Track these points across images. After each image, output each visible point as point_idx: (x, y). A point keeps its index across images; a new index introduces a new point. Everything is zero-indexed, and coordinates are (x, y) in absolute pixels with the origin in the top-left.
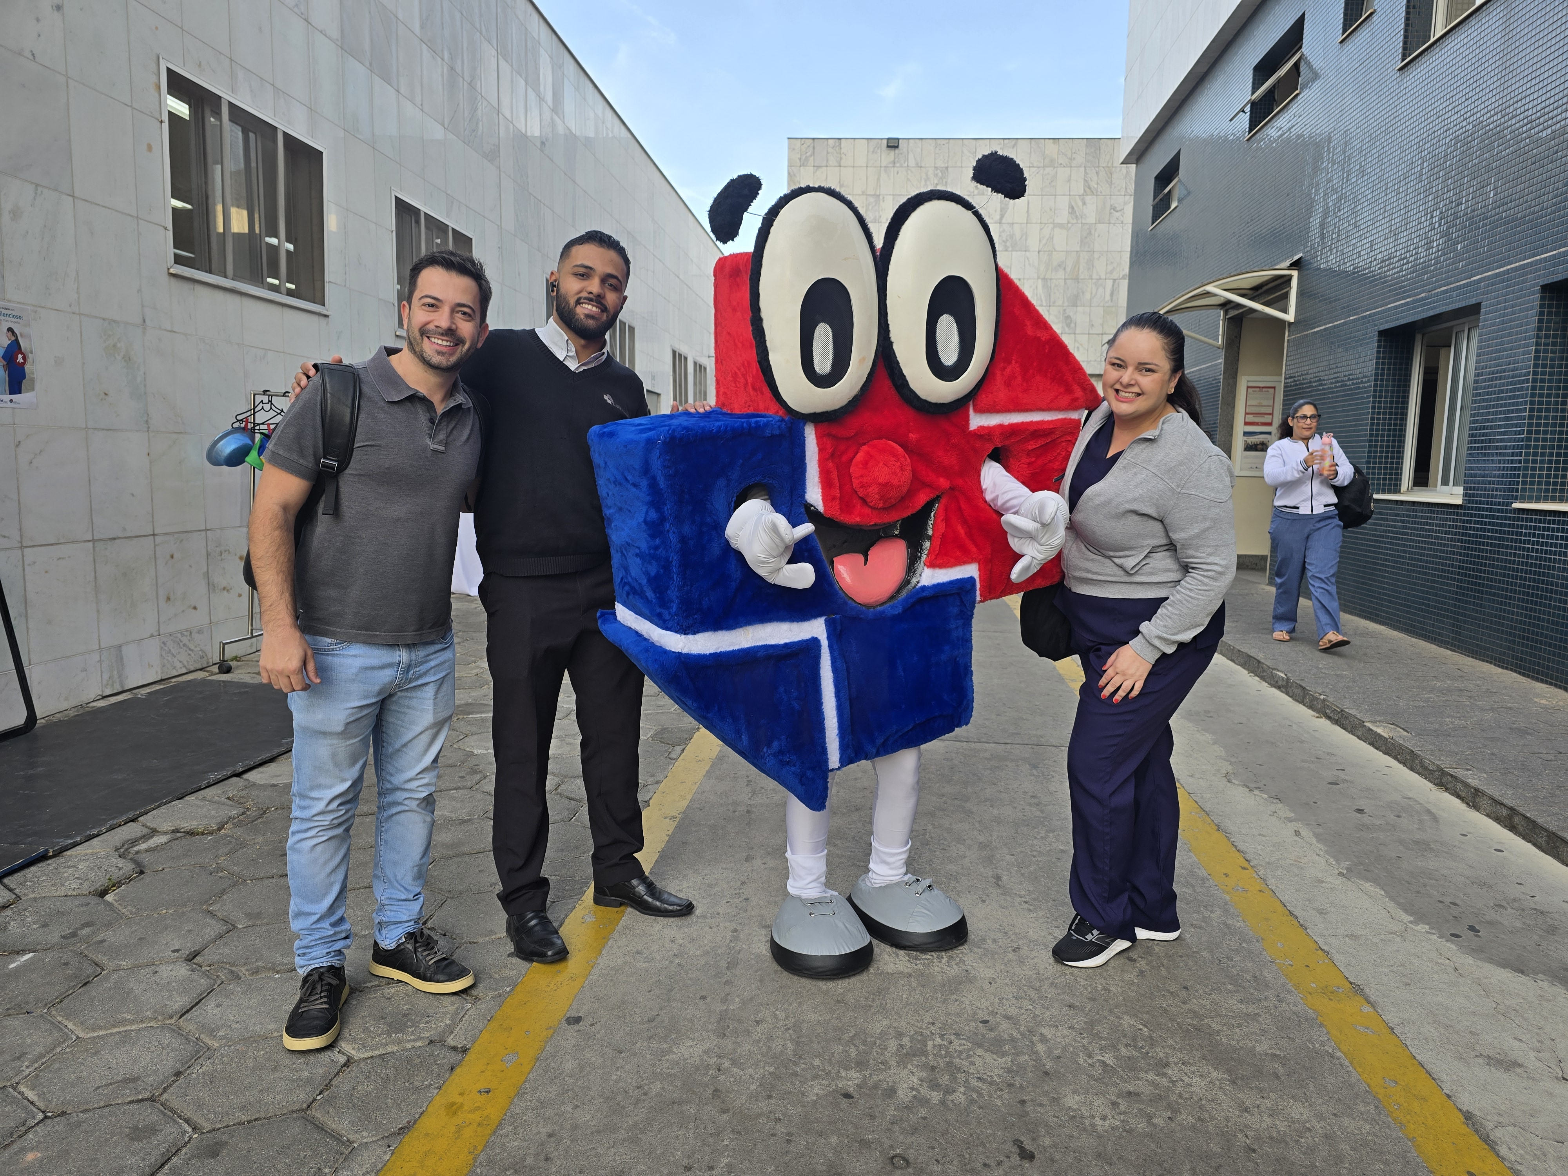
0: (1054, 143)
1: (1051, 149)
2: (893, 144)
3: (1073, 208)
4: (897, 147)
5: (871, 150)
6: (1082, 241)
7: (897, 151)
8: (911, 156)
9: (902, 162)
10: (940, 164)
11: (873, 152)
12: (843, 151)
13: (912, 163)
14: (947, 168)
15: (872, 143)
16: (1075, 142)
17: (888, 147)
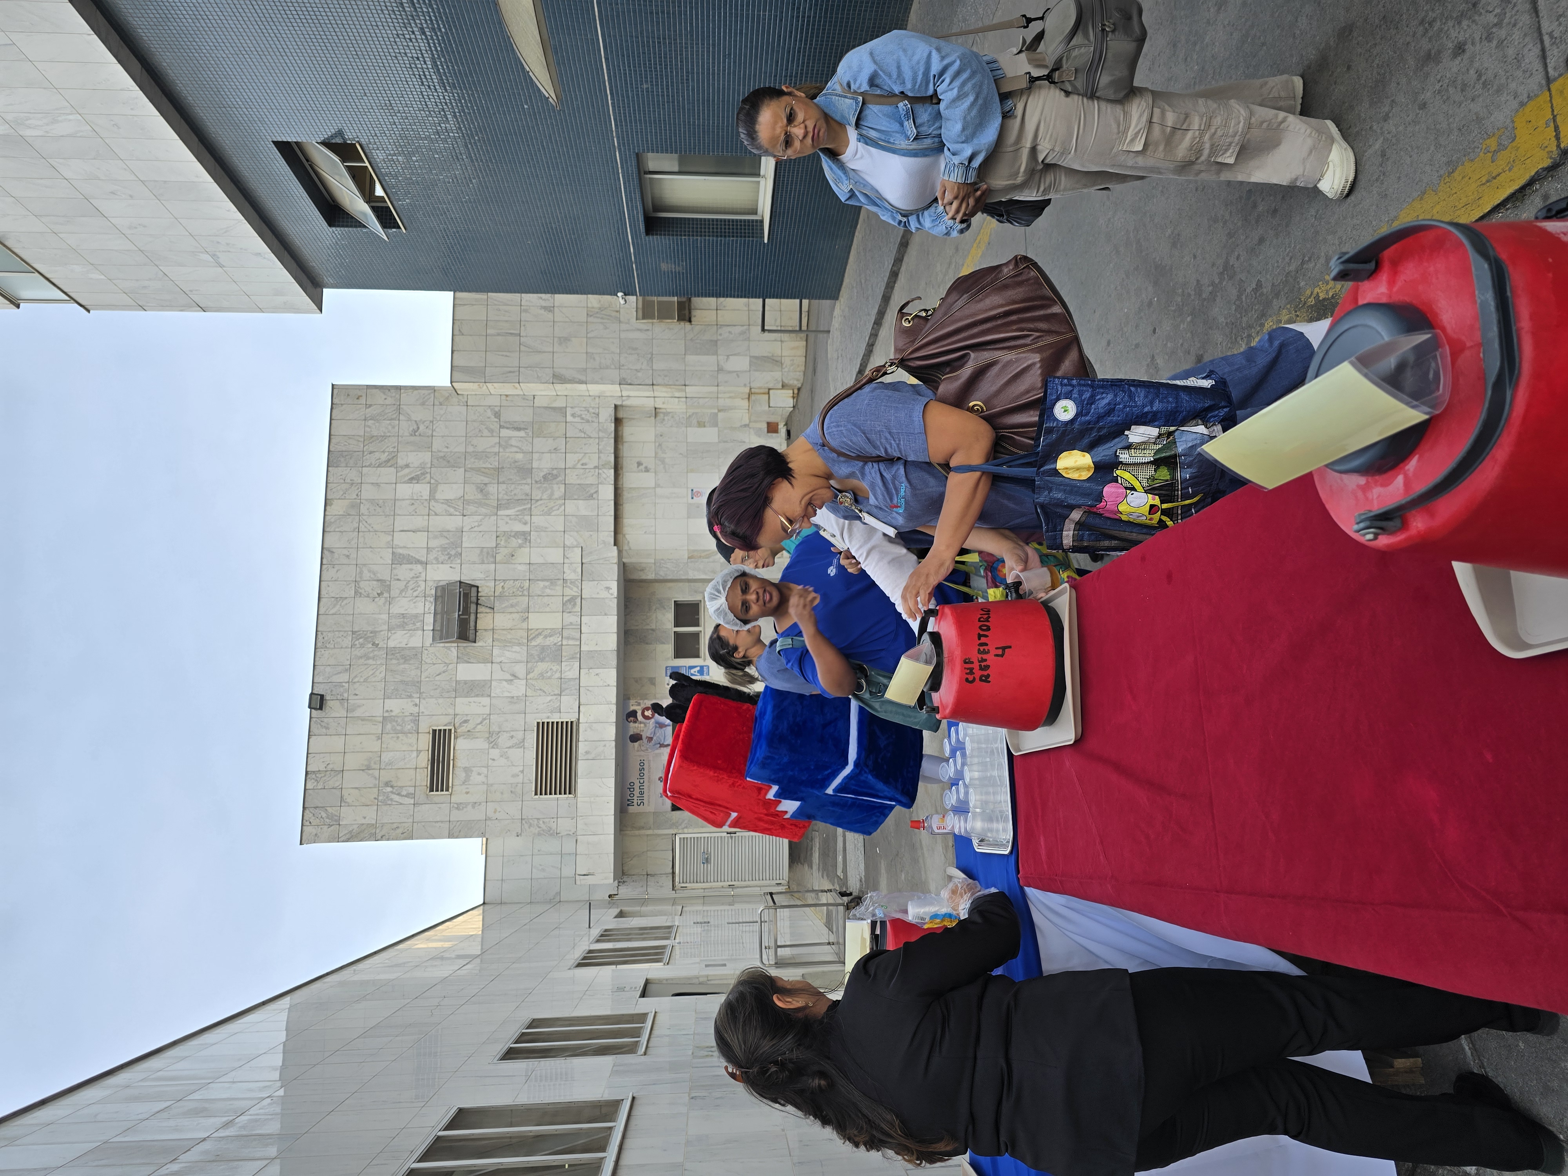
0: (331, 505)
1: (338, 508)
2: (318, 702)
3: (412, 479)
4: (322, 696)
5: (324, 730)
6: (454, 467)
7: (328, 697)
8: (336, 679)
9: (342, 690)
10: (348, 642)
11: (327, 728)
12: (322, 768)
13: (345, 677)
14: (353, 632)
15: (314, 730)
16: (331, 479)
17: (321, 708)
